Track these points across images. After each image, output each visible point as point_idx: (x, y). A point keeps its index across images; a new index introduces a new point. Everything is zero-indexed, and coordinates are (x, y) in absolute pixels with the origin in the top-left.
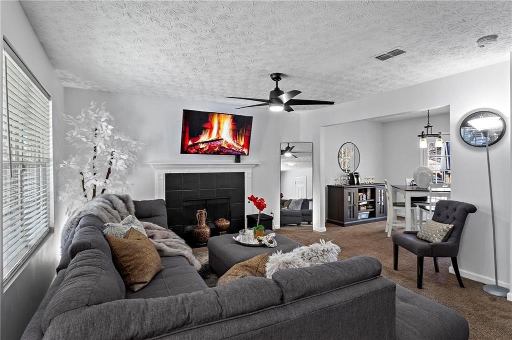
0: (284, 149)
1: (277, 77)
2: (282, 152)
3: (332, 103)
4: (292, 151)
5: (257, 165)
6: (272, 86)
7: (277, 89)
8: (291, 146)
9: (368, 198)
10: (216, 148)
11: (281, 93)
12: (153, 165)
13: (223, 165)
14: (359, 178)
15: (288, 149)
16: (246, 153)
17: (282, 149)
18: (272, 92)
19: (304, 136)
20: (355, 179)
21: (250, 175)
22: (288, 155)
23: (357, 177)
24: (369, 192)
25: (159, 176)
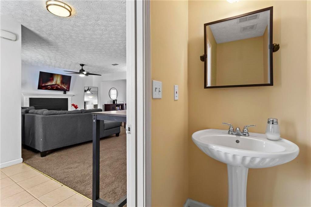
0: (87, 90)
1: (82, 65)
2: (85, 91)
3: (101, 75)
4: (90, 90)
5: (74, 95)
6: (81, 68)
7: (82, 69)
8: (89, 88)
9: (120, 109)
10: (54, 87)
11: (84, 71)
12: (23, 94)
13: (58, 95)
14: (117, 101)
15: (89, 89)
16: (68, 90)
17: (85, 89)
18: (80, 70)
19: (94, 85)
20: (115, 102)
21: (71, 99)
22: (88, 92)
23: (116, 101)
24: (120, 107)
25: (26, 99)
